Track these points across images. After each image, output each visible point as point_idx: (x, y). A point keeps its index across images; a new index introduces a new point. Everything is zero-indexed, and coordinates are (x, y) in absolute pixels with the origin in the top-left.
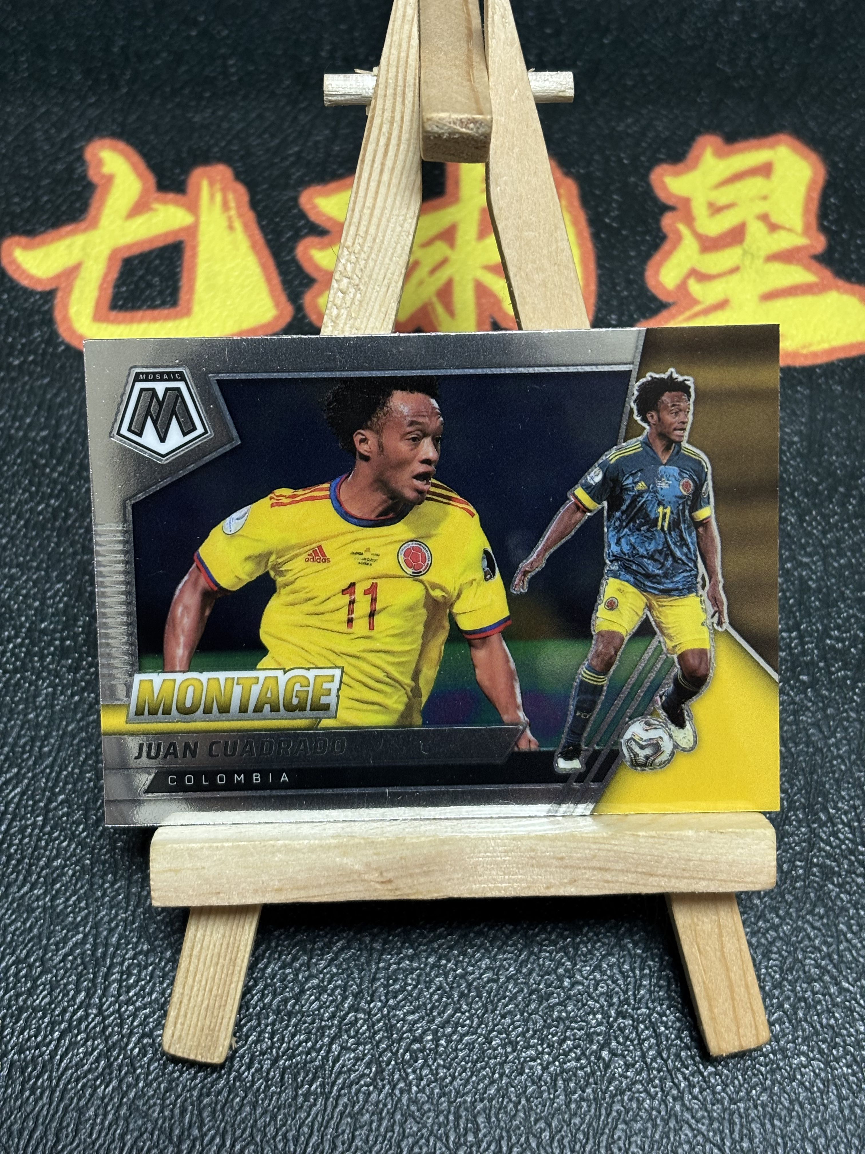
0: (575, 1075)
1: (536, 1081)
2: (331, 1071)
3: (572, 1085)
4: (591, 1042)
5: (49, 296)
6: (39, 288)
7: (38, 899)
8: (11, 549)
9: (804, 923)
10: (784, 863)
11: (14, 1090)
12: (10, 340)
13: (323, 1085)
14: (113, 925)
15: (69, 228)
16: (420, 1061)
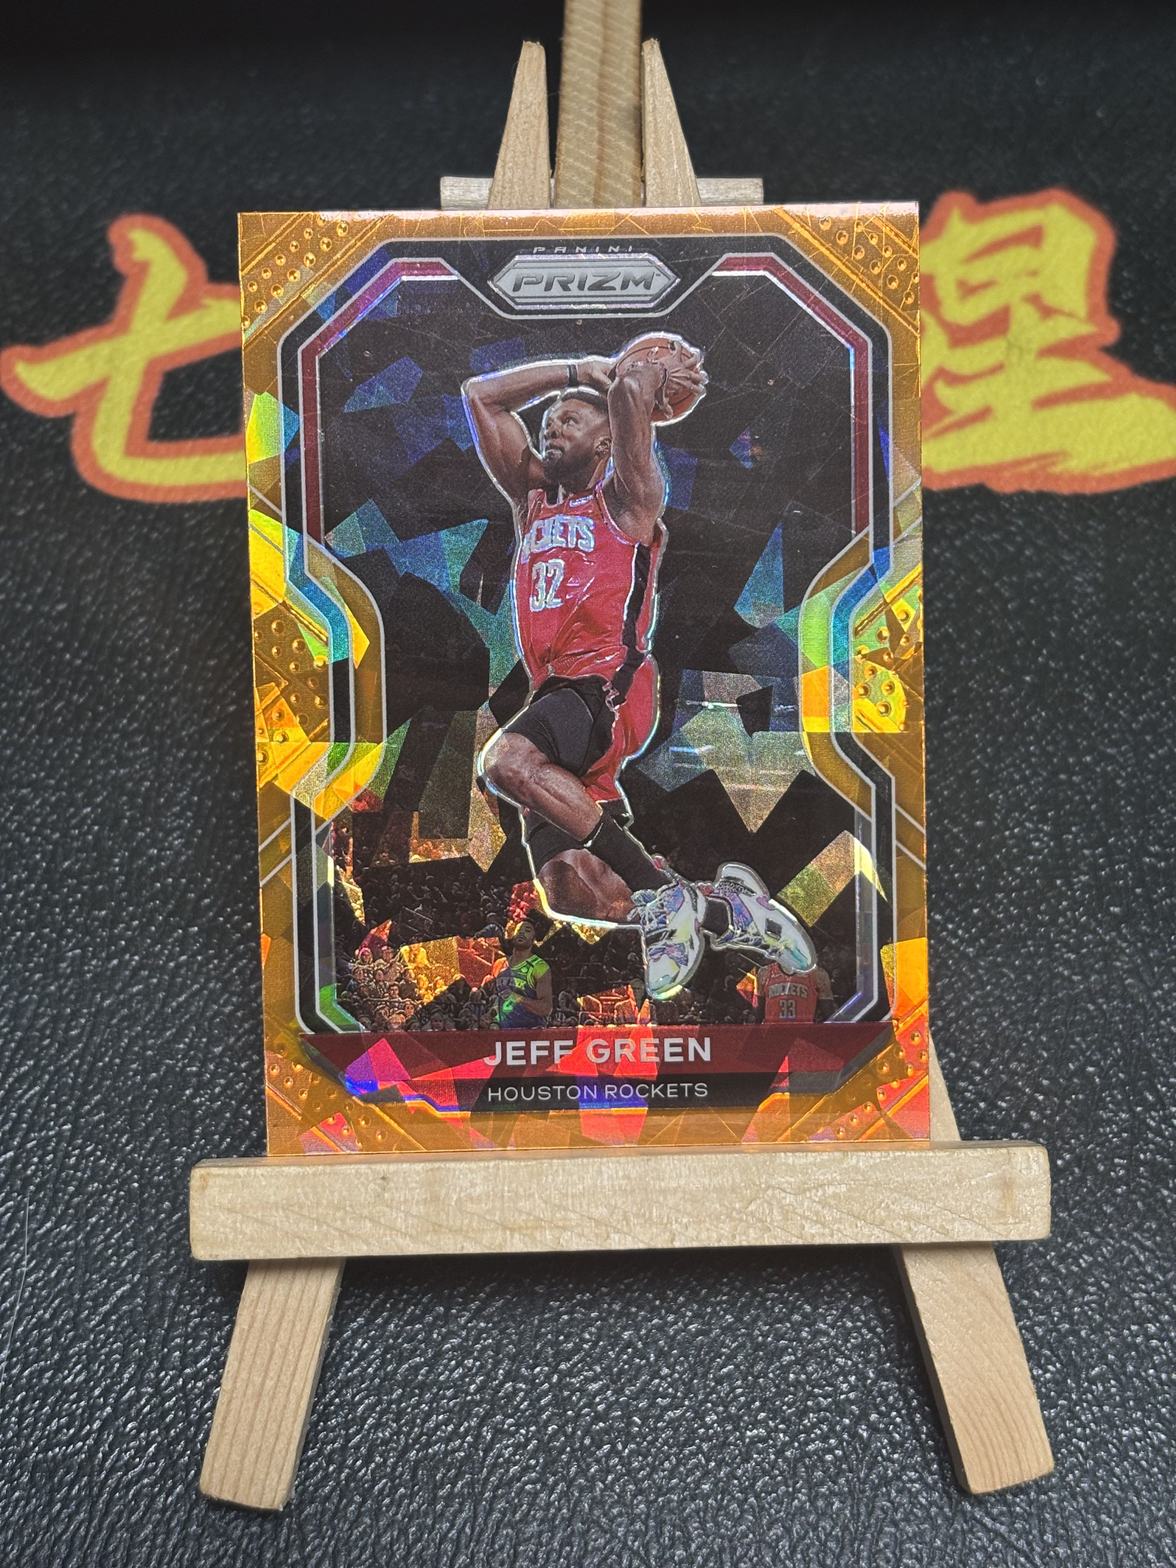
0: (821, 1459)
4: (843, 1415)
5: (64, 424)
6: (51, 414)
7: (67, 1237)
8: (19, 763)
10: (1100, 1161)
11: (39, 1501)
12: (12, 482)
13: (471, 1484)
14: (172, 1270)
15: (90, 333)
16: (607, 1447)
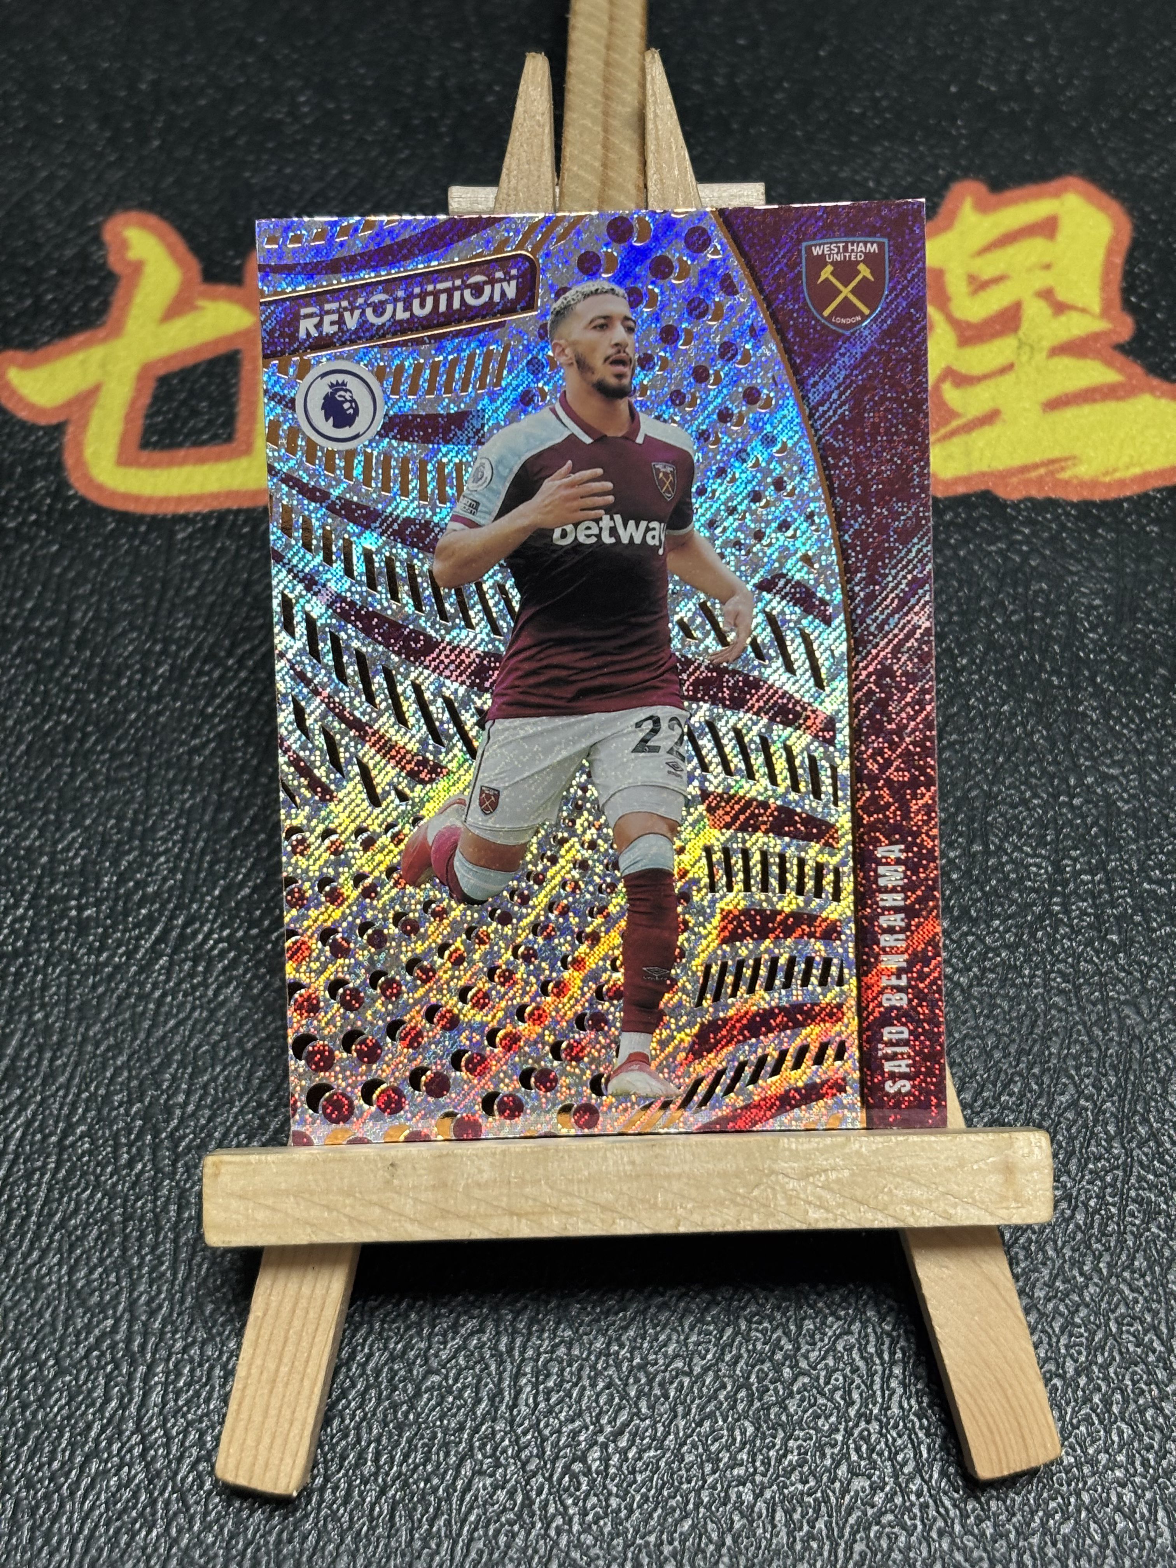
1: (746, 1513)
2: (460, 1505)
3: (797, 1517)
4: (823, 1456)
5: (57, 430)
6: (43, 422)
7: (50, 1271)
9: (1119, 1283)
11: (20, 1539)
13: (448, 1523)
14: (154, 1305)
15: (81, 337)
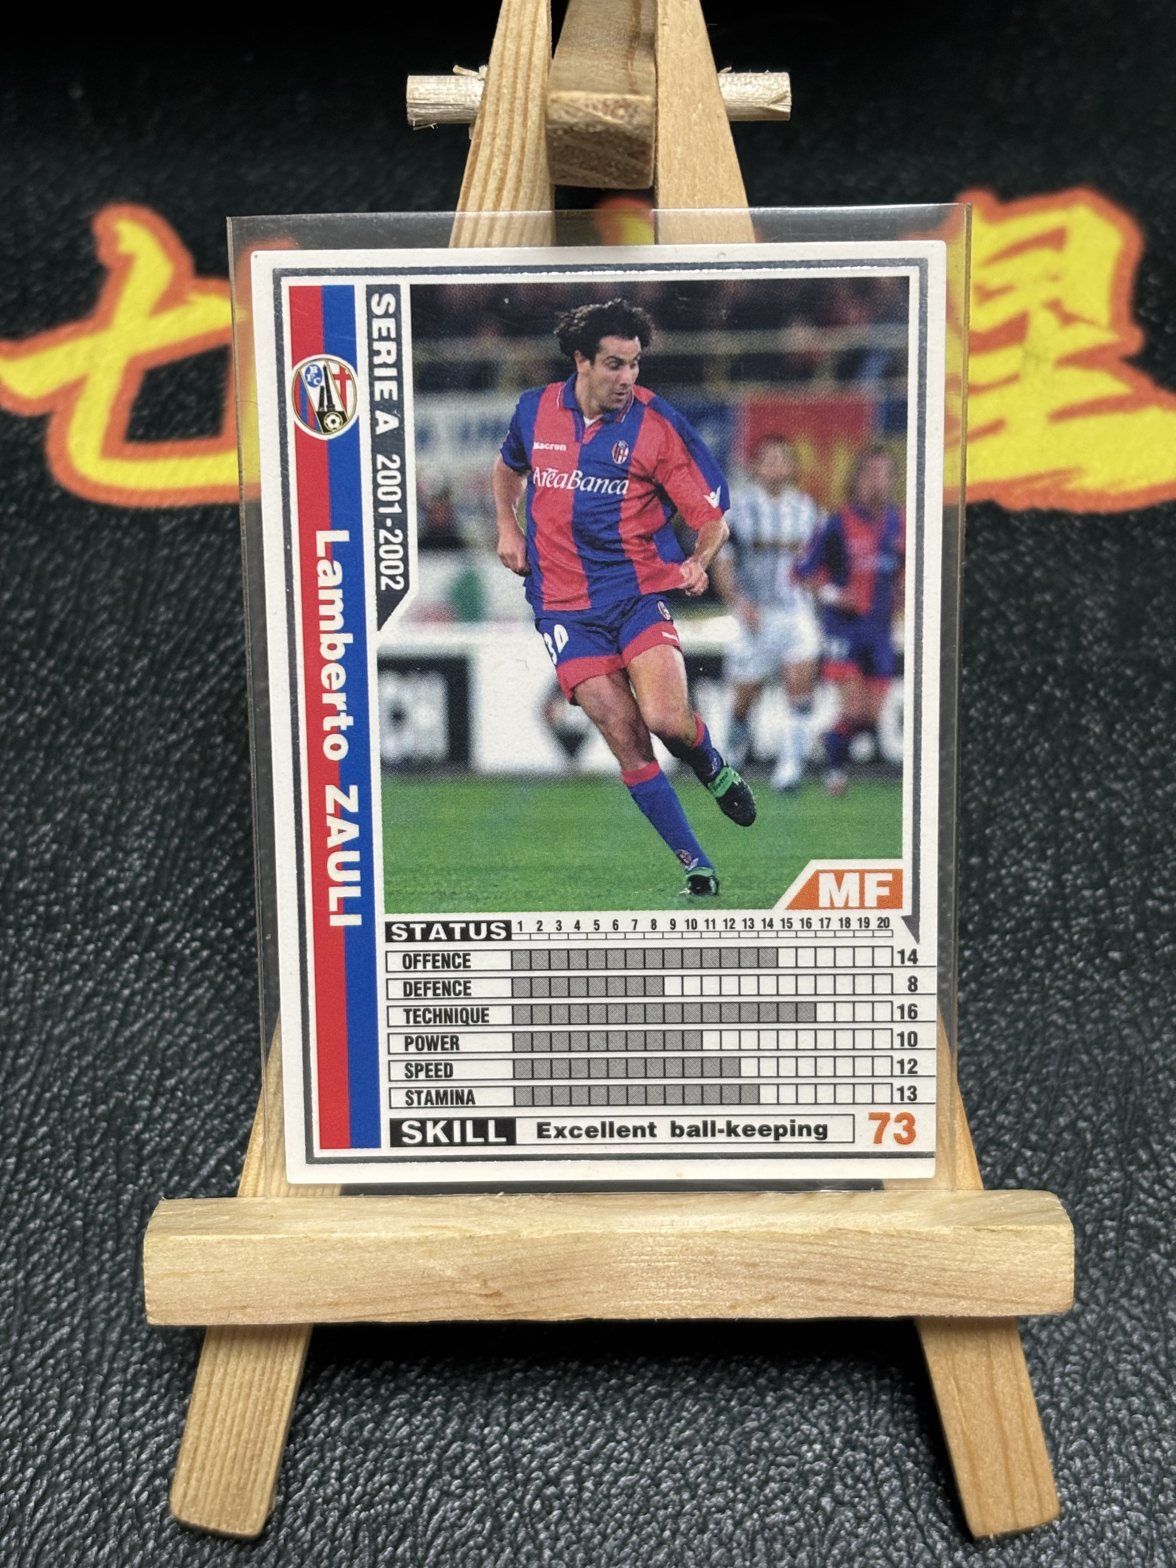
0: (782, 1532)
1: (725, 1542)
2: (426, 1527)
3: (778, 1546)
4: (806, 1485)
5: (40, 423)
6: (27, 412)
9: (1116, 1309)
10: (1088, 1222)
13: (414, 1548)
14: (113, 1313)
15: (68, 329)
16: (556, 1513)
